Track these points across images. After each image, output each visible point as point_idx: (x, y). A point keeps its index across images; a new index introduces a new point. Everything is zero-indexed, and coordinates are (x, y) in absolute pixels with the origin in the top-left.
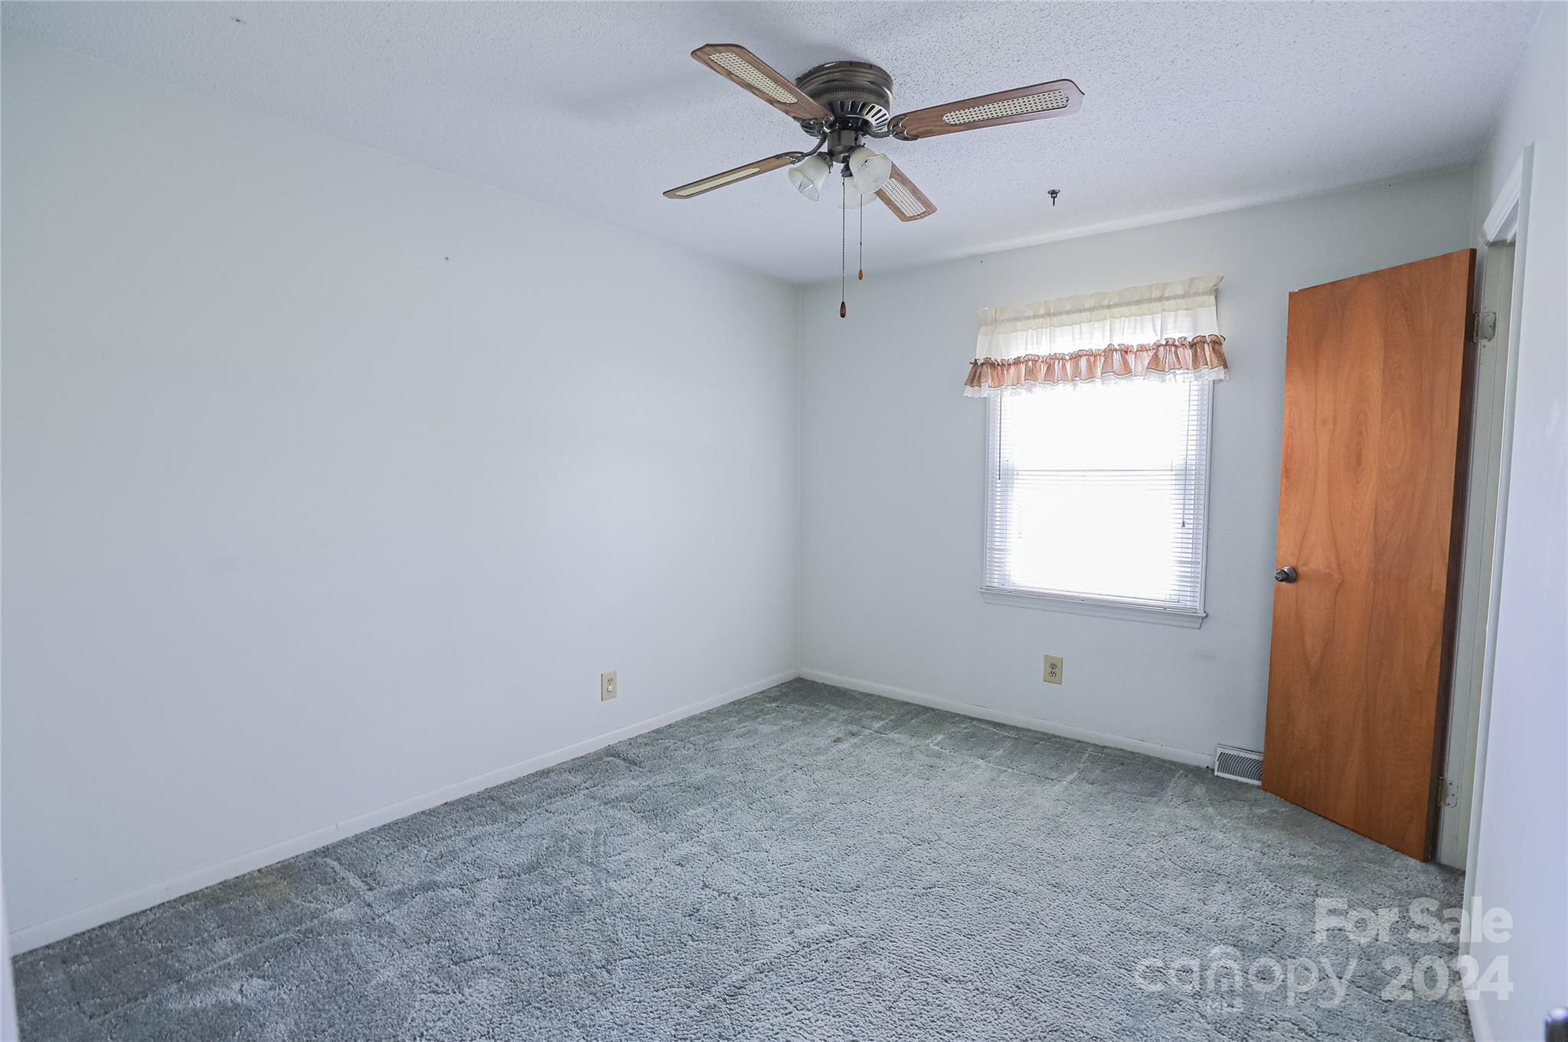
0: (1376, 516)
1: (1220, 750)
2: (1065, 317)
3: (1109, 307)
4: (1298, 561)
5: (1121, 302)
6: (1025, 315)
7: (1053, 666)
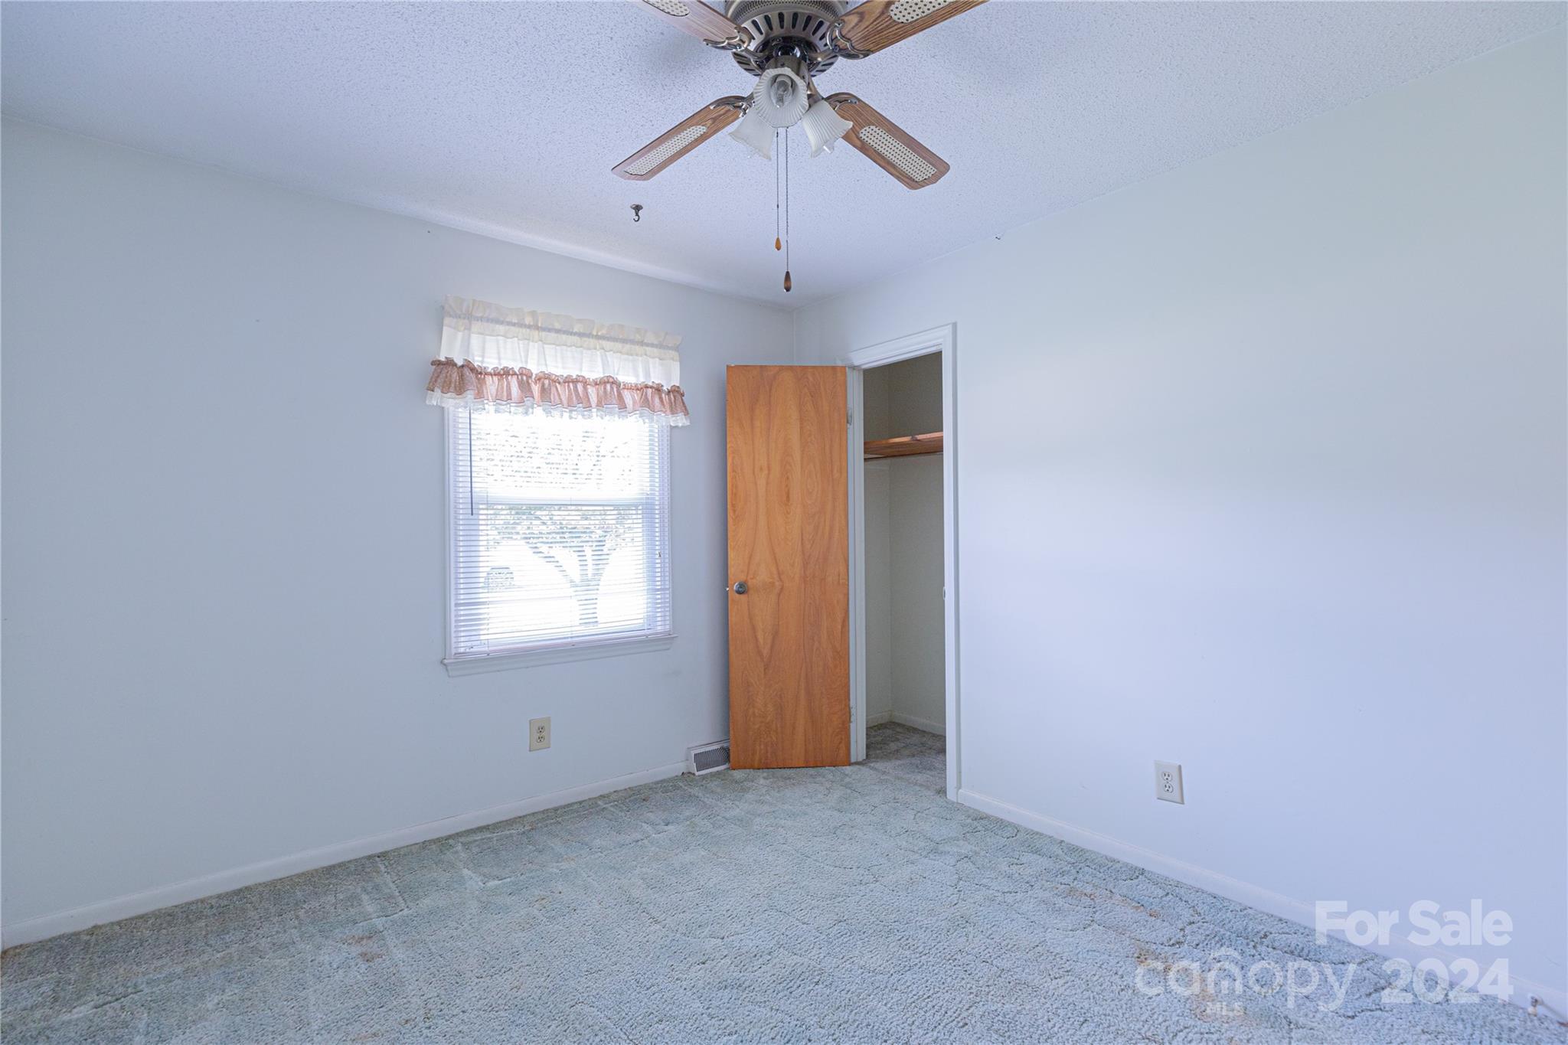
0: (802, 539)
1: (693, 753)
2: (553, 335)
3: (598, 337)
4: (747, 576)
5: (608, 336)
6: (508, 320)
7: (541, 729)
